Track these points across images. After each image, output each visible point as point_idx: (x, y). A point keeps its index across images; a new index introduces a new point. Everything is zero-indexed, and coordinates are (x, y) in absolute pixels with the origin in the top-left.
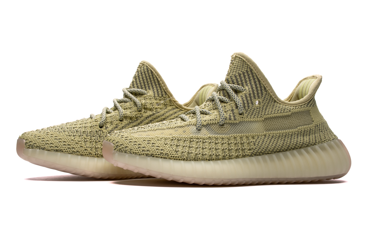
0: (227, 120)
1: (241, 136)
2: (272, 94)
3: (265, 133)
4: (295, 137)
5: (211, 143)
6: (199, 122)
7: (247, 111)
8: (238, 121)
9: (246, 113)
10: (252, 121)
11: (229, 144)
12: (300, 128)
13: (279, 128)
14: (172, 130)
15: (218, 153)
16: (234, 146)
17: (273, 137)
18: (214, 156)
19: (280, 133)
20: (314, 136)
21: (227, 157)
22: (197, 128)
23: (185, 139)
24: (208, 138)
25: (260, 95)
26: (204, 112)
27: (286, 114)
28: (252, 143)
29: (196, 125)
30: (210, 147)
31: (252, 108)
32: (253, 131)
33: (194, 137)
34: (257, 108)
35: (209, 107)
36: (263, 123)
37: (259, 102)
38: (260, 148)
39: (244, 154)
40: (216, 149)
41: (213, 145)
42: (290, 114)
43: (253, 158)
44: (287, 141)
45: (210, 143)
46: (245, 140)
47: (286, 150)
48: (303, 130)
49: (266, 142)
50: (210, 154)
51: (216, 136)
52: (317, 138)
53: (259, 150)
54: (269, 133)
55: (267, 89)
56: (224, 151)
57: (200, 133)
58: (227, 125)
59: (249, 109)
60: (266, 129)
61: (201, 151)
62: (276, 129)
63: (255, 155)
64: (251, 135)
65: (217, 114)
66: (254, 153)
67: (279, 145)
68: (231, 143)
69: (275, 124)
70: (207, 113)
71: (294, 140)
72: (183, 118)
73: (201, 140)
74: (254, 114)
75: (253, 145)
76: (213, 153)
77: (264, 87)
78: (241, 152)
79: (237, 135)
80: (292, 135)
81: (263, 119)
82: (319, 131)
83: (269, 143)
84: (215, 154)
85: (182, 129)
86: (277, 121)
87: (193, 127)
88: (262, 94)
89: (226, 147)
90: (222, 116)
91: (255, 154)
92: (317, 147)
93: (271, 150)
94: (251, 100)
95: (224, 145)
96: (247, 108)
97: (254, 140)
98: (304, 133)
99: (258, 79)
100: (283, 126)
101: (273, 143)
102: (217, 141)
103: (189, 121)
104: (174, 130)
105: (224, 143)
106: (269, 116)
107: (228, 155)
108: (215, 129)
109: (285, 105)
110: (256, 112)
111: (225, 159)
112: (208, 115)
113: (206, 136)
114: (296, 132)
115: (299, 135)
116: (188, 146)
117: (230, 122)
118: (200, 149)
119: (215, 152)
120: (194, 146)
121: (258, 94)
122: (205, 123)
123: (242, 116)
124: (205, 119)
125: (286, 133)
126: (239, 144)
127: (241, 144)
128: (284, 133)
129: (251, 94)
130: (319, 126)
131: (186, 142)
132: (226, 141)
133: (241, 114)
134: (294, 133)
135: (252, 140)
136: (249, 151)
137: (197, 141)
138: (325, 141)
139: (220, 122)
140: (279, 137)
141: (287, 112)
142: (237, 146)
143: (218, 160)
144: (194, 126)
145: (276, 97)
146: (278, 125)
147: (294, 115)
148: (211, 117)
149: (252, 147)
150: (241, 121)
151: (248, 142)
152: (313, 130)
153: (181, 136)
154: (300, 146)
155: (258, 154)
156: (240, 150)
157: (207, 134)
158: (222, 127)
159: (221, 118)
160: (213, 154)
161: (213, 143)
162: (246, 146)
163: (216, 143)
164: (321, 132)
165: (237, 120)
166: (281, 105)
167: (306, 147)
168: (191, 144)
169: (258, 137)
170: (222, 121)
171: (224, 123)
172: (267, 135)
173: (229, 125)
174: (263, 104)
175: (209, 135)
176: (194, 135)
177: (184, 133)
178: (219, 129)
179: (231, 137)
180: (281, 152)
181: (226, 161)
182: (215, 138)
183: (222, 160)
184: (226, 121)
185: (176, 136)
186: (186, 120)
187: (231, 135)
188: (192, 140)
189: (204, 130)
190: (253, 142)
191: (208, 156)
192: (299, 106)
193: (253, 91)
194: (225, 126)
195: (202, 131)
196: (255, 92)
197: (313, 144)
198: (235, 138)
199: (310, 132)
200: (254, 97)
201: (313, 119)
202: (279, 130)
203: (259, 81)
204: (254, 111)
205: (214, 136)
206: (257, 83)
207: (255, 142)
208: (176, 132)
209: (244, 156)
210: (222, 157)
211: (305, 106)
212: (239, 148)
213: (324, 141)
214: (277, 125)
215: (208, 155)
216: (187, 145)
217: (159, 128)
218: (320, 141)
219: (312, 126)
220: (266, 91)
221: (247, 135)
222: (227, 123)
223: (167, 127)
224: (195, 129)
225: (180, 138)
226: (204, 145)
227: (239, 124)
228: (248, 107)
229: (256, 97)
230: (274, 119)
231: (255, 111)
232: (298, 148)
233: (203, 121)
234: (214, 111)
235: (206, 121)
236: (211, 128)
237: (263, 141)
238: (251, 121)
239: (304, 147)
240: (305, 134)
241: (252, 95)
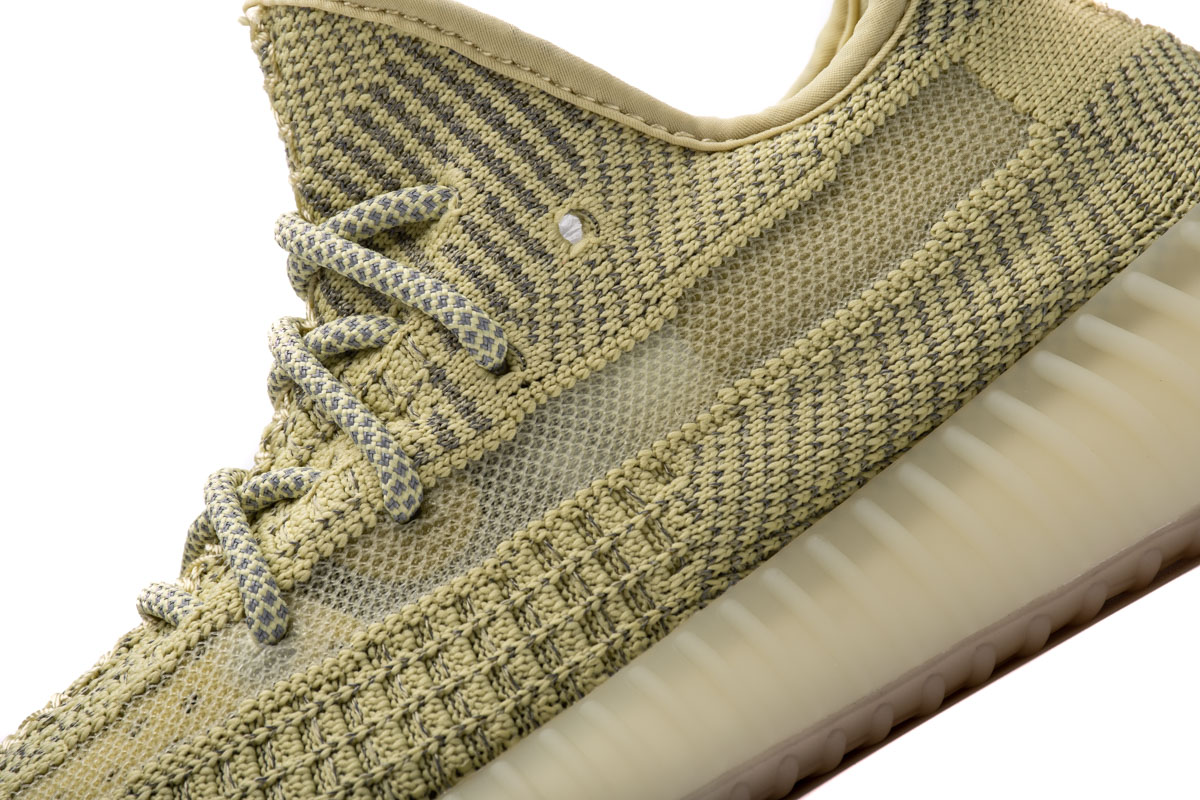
0: (434, 461)
1: (577, 512)
2: (635, 122)
3: (727, 394)
4: (944, 302)
5: (399, 678)
6: (256, 587)
7: (533, 324)
8: (506, 425)
9: (533, 340)
10: (602, 364)
11: (517, 612)
12: (951, 224)
13: (810, 305)
14: (105, 741)
15: (468, 715)
16: (560, 603)
17: (793, 391)
18: (449, 750)
19: (832, 340)
20: (1079, 214)
21: (543, 699)
22: (260, 635)
23: (213, 756)
24: (358, 655)
25: (560, 168)
26: (266, 492)
27: (802, 190)
28: (673, 511)
29: (244, 615)
30: (402, 702)
31: (555, 282)
32: (638, 431)
33: (271, 705)
34: (592, 264)
36: (683, 335)
37: (581, 213)
38: (742, 516)
39: (654, 615)
40: (444, 697)
41: (418, 683)
42: (832, 174)
43: (728, 607)
44: (908, 360)
46: (614, 520)
47: (935, 422)
48: (1017, 190)
49: (767, 445)
50: (416, 752)
51: (408, 608)
52: (1112, 220)
53: (739, 531)
54: (758, 381)
55: (586, 104)
56: (504, 674)
57: (292, 652)
58: (452, 494)
59: (533, 299)
60: (725, 364)
61: (353, 763)
62: (792, 323)
63: (734, 575)
64: (643, 463)
65: (351, 461)
66: (718, 568)
67: (868, 418)
68: (531, 596)
69: (768, 298)
70: (286, 488)
71: (952, 327)
73: (318, 696)
74: (589, 315)
75: (689, 518)
76: (435, 732)
77: (561, 104)
78: (626, 614)
79: (548, 523)
80: (918, 303)
81: (673, 311)
82: (1108, 153)
83: (792, 445)
84: (452, 733)
85: (169, 690)
86: (767, 266)
87: (231, 639)
88: (573, 157)
89: (505, 645)
90: (386, 459)
91: (734, 571)
92: (1134, 281)
93: (823, 484)
94: (518, 233)
95: (486, 639)
96: (518, 302)
97: (680, 483)
98: (998, 241)
99: (490, 75)
100: (823, 280)
101: (817, 432)
102: (431, 638)
103: (195, 612)
104: (120, 732)
105: (483, 622)
106: (697, 268)
107: (636, 624)
108: (381, 569)
109: (771, 138)
110: (598, 293)
111: (537, 724)
112: (302, 501)
113: (345, 652)
114: (938, 262)
115: (969, 267)
116: (254, 785)
117: (459, 459)
118: (340, 755)
119: (442, 717)
120: (288, 762)
121: (544, 172)
122: (300, 568)
123: (518, 374)
124: (287, 535)
125: (872, 311)
126: (585, 570)
127: (601, 558)
128: (859, 321)
129: (497, 198)
130: (1093, 119)
131: (226, 769)
132: (487, 606)
133: (504, 369)
134: (924, 285)
135: (662, 491)
136: (677, 578)
137: (297, 717)
138: (1180, 199)
139: (393, 504)
140: (837, 363)
141: (804, 174)
142: (578, 588)
143: (491, 758)
144: (234, 630)
145: (677, 122)
146: (792, 294)
147: (864, 166)
148: (320, 500)
149: (684, 534)
150: (532, 409)
151: (639, 520)
152: (1053, 182)
153: (183, 748)
154: (1011, 342)
155: (748, 557)
156: (610, 608)
157: (343, 637)
158: (426, 530)
160: (442, 739)
161: (411, 670)
162: (642, 558)
163: (427, 660)
164: (1129, 156)
165: (499, 424)
166: (745, 155)
167: (1059, 321)
168: (270, 761)
169: (697, 450)
170: (399, 488)
171: (426, 492)
172: (754, 398)
173: (465, 486)
174: (616, 214)
175: (358, 635)
176: (265, 693)
177: (193, 716)
178: (411, 549)
179: (508, 556)
180: (903, 457)
181: (548, 734)
182: (410, 627)
183: (517, 748)
184: (429, 468)
185: (151, 764)
186: (175, 617)
187: (503, 546)
188: (261, 733)
189: (314, 617)
190: (679, 495)
191: (415, 773)
192: (865, 82)
193: (503, 173)
194: (441, 507)
195: (302, 630)
196: (520, 168)
197: (1096, 276)
198: (540, 547)
199: (1037, 206)
200: (530, 205)
201: (1020, 100)
202: (809, 319)
203: (507, 86)
204: (575, 295)
205: (391, 617)
206: (500, 102)
207: (688, 492)
208: (136, 739)
209: (656, 631)
210: (510, 722)
211: (908, 56)
212: (604, 598)
213: (1175, 206)
214: (784, 295)
215: (408, 766)
216: (246, 782)
218: (1143, 226)
219: (1033, 153)
220: (589, 123)
221: (611, 482)
222: (443, 484)
224: (255, 648)
226: (357, 717)
227: (527, 441)
228: (527, 288)
229: (546, 197)
230: (741, 272)
231: (587, 287)
232: (1009, 358)
233: (285, 561)
234: (331, 450)
235: (302, 550)
236: (353, 574)
237: (744, 457)
238: (596, 377)
239: (1048, 330)
240: (1010, 235)
241: (509, 201)
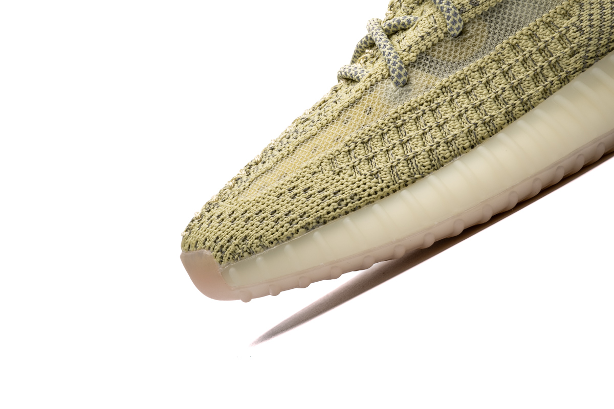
0: (468, 11)
1: (530, 32)
5: (456, 100)
6: (394, 64)
11: (505, 73)
14: (334, 126)
15: (486, 115)
16: (523, 70)
18: (479, 129)
21: (517, 109)
22: (397, 83)
23: (380, 132)
24: (438, 91)
26: (395, 26)
28: (571, 31)
29: (389, 75)
30: (458, 110)
33: (403, 111)
35: (403, 5)
38: (601, 33)
39: (563, 74)
40: (476, 108)
41: (464, 102)
43: (595, 71)
45: (452, 100)
46: (546, 35)
50: (465, 129)
51: (458, 72)
53: (600, 39)
56: (501, 98)
57: (410, 90)
58: (476, 25)
61: (439, 134)
63: (597, 58)
64: (558, 11)
65: (432, 12)
66: (590, 55)
68: (511, 66)
70: (403, 24)
72: (349, 75)
73: (422, 108)
75: (578, 34)
76: (473, 122)
78: (551, 74)
79: (517, 36)
84: (480, 122)
85: (359, 106)
87: (384, 85)
89: (500, 87)
90: (448, 11)
91: (597, 56)
95: (492, 84)
97: (574, 19)
102: (469, 84)
103: (367, 75)
104: (340, 122)
105: (491, 78)
107: (555, 78)
108: (446, 56)
111: (515, 119)
112: (411, 29)
113: (433, 90)
116: (398, 142)
117: (479, 10)
118: (433, 131)
119: (475, 116)
120: (411, 134)
122: (412, 56)
124: (405, 43)
126: (534, 56)
127: (540, 51)
131: (386, 137)
132: (492, 71)
135: (566, 23)
136: (573, 59)
137: (414, 116)
139: (451, 29)
142: (531, 63)
143: (496, 132)
144: (385, 81)
148: (419, 28)
149: (576, 40)
151: (557, 35)
153: (367, 128)
155: (603, 50)
156: (545, 72)
157: (431, 84)
158: (465, 40)
159: (449, 18)
160: (476, 124)
161: (461, 97)
162: (558, 51)
163: (468, 93)
168: (404, 133)
169: (581, 5)
170: (454, 22)
171: (465, 24)
173: (481, 22)
175: (438, 83)
176: (400, 106)
177: (370, 116)
178: (459, 48)
179: (500, 50)
181: (520, 122)
182: (459, 80)
183: (507, 128)
184: (466, 14)
185: (354, 135)
186: (358, 78)
187: (498, 47)
188: (399, 122)
189: (419, 76)
190: (574, 24)
191: (465, 138)
194: (471, 31)
195: (414, 81)
198: (514, 47)
205: (451, 76)
207: (578, 23)
208: (347, 125)
209: (565, 81)
210: (504, 118)
212: (542, 67)
215: (462, 135)
216: (394, 141)
217: (300, 139)
221: (544, 19)
222: (472, 21)
223: (320, 125)
224: (394, 88)
225: (367, 135)
226: (439, 116)
227: (508, 2)
233: (405, 53)
234: (422, 8)
235: (413, 49)
236: (434, 59)
237: (602, 8)
